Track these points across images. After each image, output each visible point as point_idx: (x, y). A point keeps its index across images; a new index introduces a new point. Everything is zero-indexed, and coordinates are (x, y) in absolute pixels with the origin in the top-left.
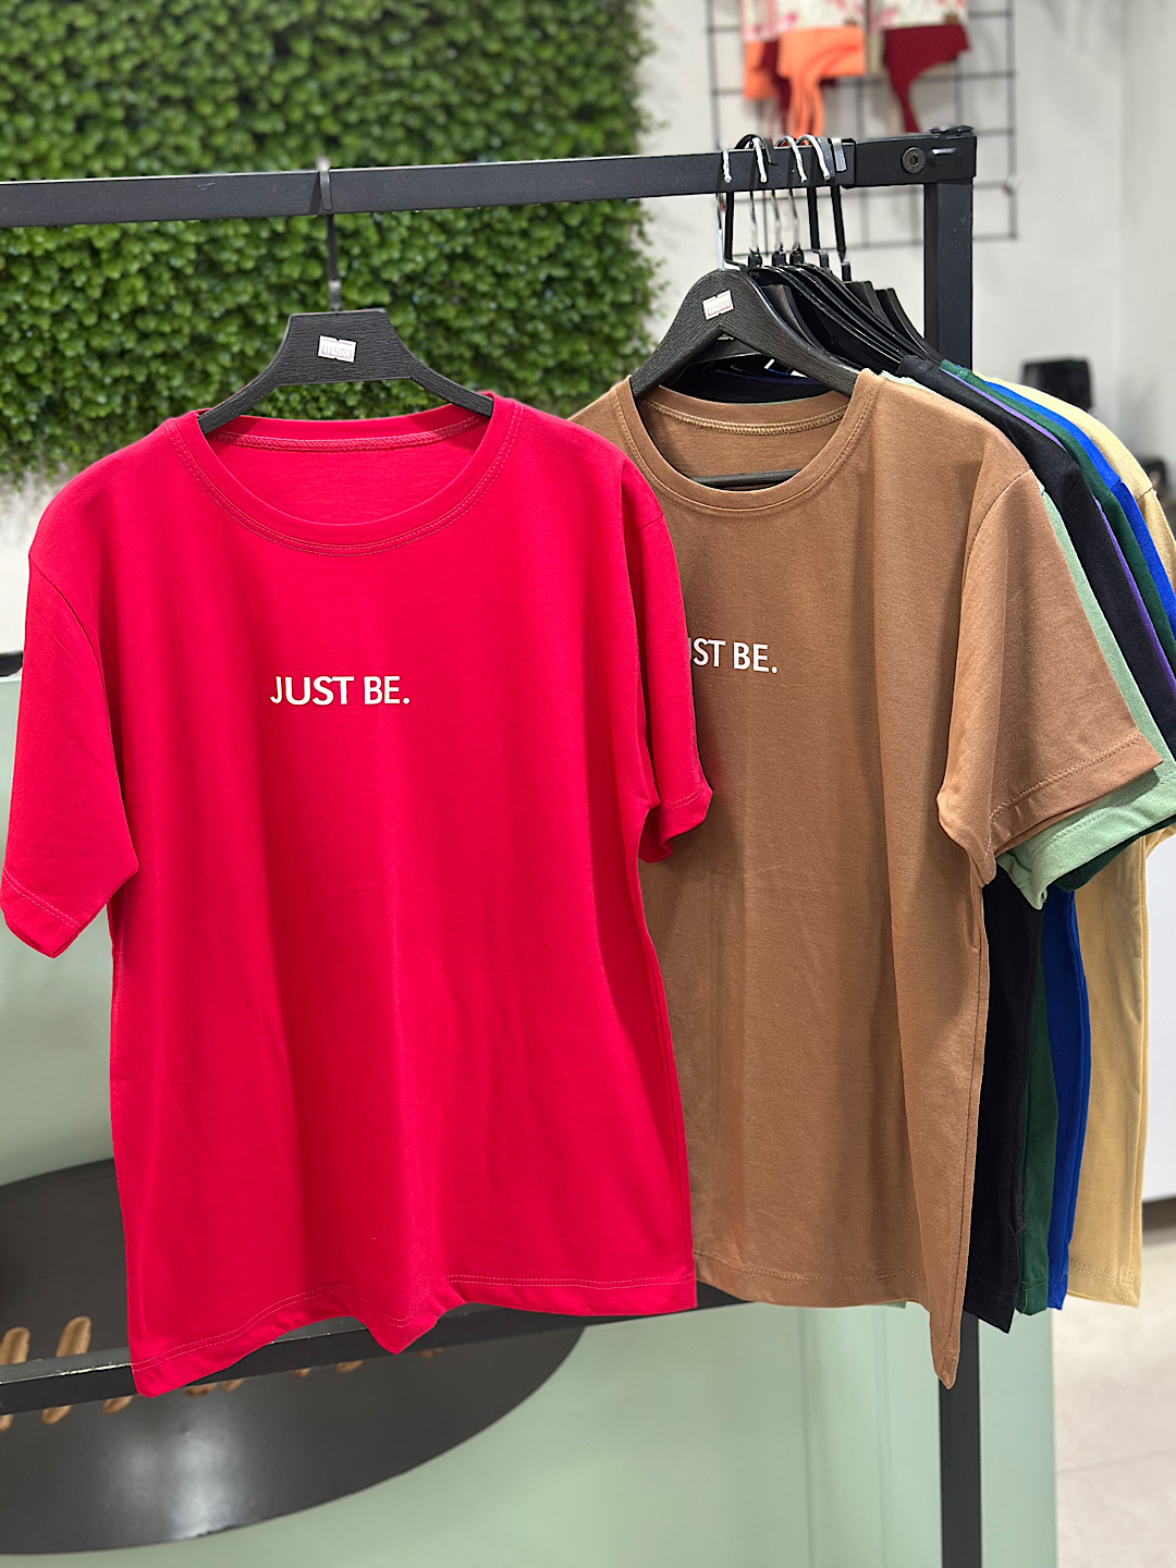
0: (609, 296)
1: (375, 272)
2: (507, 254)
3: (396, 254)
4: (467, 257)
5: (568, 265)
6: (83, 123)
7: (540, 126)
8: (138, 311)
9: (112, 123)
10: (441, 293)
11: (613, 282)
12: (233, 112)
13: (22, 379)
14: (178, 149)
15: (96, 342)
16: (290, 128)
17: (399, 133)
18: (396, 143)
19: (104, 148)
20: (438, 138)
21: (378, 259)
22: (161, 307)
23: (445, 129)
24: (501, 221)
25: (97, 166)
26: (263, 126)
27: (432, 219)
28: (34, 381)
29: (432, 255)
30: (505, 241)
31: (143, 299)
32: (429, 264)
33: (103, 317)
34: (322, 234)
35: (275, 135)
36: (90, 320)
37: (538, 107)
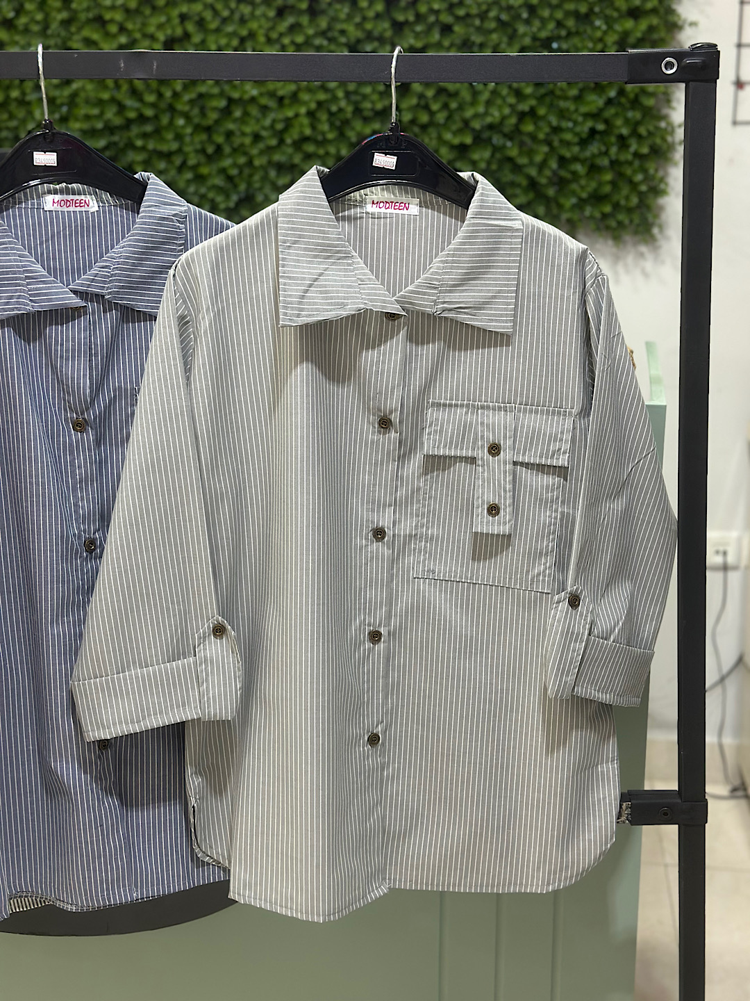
0: (634, 147)
1: (466, 123)
2: (562, 114)
3: (481, 109)
4: (532, 112)
5: (606, 122)
6: (281, 12)
7: (598, 23)
8: (305, 139)
9: (301, 12)
10: (511, 139)
11: (640, 137)
12: (379, 7)
13: (230, 179)
14: (343, 32)
15: (277, 157)
16: (419, 18)
17: (493, 25)
18: (491, 32)
19: (294, 28)
20: (522, 29)
21: (469, 113)
22: (320, 138)
23: (528, 22)
24: (562, 90)
25: (286, 41)
26: (400, 18)
27: (510, 87)
28: (237, 180)
29: (507, 111)
30: (563, 104)
31: (308, 132)
32: (504, 118)
33: (282, 141)
34: (430, 93)
35: (406, 22)
36: (274, 142)
37: (597, 9)
